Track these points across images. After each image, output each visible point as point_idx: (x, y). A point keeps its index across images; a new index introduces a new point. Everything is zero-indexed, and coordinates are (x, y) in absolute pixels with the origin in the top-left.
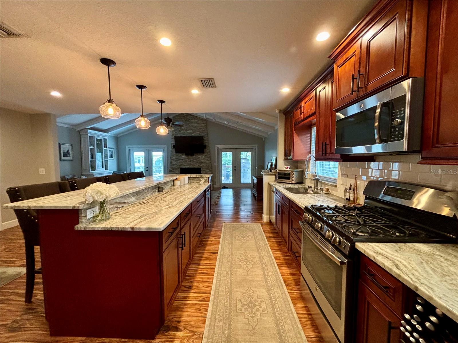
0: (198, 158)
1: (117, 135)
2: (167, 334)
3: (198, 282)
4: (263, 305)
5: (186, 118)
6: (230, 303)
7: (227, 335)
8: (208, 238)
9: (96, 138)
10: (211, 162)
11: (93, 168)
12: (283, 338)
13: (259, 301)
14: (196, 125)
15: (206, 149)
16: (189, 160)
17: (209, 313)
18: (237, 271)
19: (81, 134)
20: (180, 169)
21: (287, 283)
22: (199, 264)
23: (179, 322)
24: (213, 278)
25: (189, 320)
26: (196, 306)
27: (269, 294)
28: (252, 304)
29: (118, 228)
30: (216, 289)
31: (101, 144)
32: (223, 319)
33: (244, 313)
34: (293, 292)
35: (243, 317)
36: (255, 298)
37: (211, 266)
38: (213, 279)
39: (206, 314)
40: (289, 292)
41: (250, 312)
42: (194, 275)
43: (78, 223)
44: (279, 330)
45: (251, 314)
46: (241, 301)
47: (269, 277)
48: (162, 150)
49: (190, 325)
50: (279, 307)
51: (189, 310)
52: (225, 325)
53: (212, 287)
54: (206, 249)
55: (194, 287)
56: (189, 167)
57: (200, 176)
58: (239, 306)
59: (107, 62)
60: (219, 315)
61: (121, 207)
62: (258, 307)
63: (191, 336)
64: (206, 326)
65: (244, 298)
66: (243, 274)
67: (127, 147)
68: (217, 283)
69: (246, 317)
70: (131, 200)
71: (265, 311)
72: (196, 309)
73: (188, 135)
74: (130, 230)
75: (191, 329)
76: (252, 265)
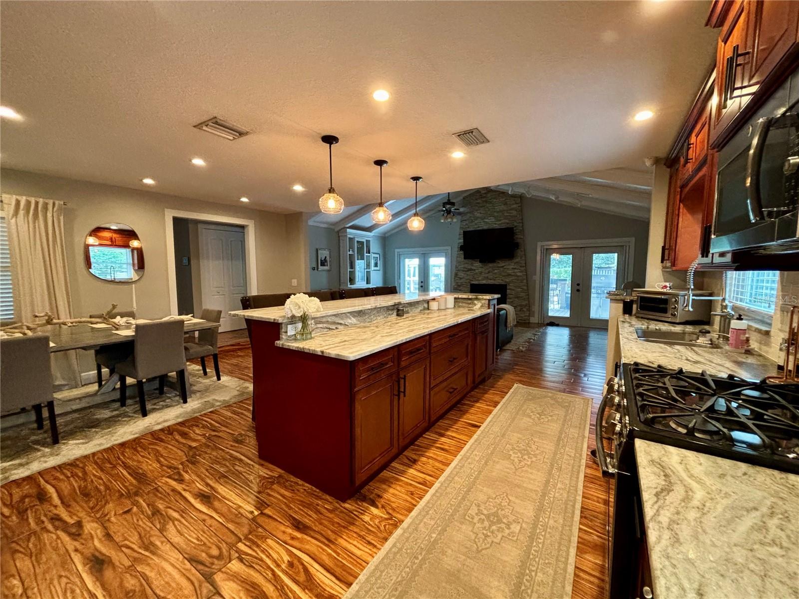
0: (503, 267)
1: (385, 233)
2: (360, 504)
3: (429, 458)
4: (516, 528)
5: (484, 197)
6: (460, 503)
7: (432, 540)
8: (477, 401)
9: (356, 239)
10: (526, 275)
11: (352, 281)
12: (523, 588)
13: (512, 518)
14: (503, 207)
15: (519, 251)
16: (487, 271)
17: (423, 503)
18: (498, 462)
19: (340, 234)
20: (469, 286)
21: (587, 513)
22: (442, 435)
23: (380, 496)
24: (453, 459)
25: (393, 499)
26: (410, 487)
27: (537, 517)
28: (496, 518)
29: (309, 350)
30: (448, 476)
31: (362, 249)
32: (438, 519)
33: (475, 523)
34: (591, 533)
35: (470, 529)
36: (507, 511)
37: (459, 442)
38: (452, 461)
39: (418, 502)
40: (580, 529)
41: (485, 527)
42: (428, 447)
43: (279, 339)
44: (523, 575)
45: (487, 530)
46: (479, 506)
47: (554, 490)
48: (444, 254)
49: (391, 506)
50: (544, 542)
51: (398, 488)
52: (438, 527)
53: (445, 471)
54: (465, 417)
55: (419, 463)
56: (484, 282)
57: (474, 297)
58: (473, 511)
59: (329, 140)
60: (435, 510)
61: (334, 328)
62: (503, 526)
63: (387, 519)
64: (410, 516)
65: (487, 505)
66: (505, 470)
67: (397, 250)
68: (455, 468)
69: (474, 531)
70: (350, 321)
71: (513, 536)
72: (407, 491)
73: (485, 227)
74: (320, 354)
75: (391, 511)
76: (532, 461)
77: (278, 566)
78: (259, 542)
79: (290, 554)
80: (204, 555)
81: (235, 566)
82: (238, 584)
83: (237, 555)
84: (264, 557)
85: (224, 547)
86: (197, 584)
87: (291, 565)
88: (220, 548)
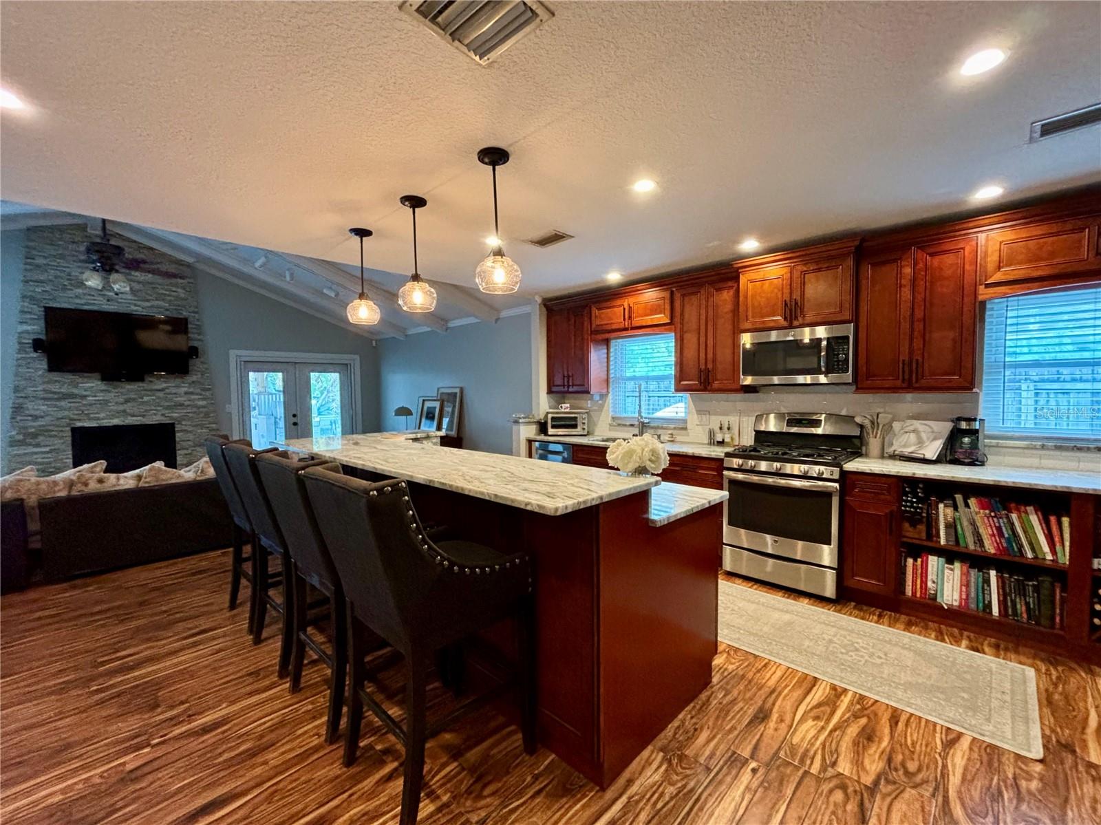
0: (163, 390)
10: (213, 404)
15: (198, 362)
16: (120, 399)
20: (68, 434)
56: (116, 421)
77: (823, 728)
78: (801, 751)
79: (802, 720)
80: (849, 807)
81: (844, 767)
82: (863, 758)
83: (830, 769)
84: (818, 743)
85: (826, 787)
86: (889, 799)
87: (817, 718)
88: (831, 791)
